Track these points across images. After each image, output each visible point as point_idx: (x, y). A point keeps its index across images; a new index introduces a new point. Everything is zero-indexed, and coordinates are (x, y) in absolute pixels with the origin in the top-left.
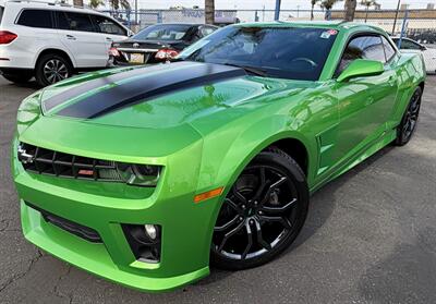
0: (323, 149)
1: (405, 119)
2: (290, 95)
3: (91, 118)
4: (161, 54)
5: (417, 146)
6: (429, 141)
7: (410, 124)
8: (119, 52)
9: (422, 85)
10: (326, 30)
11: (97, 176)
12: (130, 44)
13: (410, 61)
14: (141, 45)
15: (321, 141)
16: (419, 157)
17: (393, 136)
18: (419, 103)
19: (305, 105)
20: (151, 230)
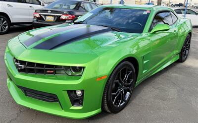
0: (145, 62)
1: (183, 50)
2: (130, 40)
3: (51, 49)
4: (63, 17)
5: (189, 62)
6: (195, 60)
7: (186, 52)
8: (40, 15)
9: (190, 33)
10: (146, 11)
11: (55, 73)
12: (46, 11)
13: (185, 22)
14: (52, 11)
15: (144, 58)
16: (189, 67)
17: (178, 57)
18: (189, 42)
19: (137, 44)
20: (79, 93)
